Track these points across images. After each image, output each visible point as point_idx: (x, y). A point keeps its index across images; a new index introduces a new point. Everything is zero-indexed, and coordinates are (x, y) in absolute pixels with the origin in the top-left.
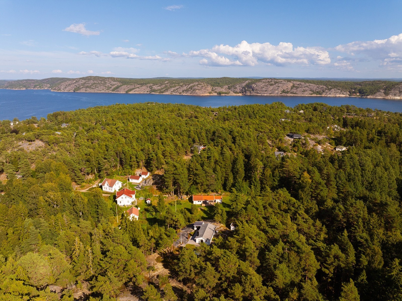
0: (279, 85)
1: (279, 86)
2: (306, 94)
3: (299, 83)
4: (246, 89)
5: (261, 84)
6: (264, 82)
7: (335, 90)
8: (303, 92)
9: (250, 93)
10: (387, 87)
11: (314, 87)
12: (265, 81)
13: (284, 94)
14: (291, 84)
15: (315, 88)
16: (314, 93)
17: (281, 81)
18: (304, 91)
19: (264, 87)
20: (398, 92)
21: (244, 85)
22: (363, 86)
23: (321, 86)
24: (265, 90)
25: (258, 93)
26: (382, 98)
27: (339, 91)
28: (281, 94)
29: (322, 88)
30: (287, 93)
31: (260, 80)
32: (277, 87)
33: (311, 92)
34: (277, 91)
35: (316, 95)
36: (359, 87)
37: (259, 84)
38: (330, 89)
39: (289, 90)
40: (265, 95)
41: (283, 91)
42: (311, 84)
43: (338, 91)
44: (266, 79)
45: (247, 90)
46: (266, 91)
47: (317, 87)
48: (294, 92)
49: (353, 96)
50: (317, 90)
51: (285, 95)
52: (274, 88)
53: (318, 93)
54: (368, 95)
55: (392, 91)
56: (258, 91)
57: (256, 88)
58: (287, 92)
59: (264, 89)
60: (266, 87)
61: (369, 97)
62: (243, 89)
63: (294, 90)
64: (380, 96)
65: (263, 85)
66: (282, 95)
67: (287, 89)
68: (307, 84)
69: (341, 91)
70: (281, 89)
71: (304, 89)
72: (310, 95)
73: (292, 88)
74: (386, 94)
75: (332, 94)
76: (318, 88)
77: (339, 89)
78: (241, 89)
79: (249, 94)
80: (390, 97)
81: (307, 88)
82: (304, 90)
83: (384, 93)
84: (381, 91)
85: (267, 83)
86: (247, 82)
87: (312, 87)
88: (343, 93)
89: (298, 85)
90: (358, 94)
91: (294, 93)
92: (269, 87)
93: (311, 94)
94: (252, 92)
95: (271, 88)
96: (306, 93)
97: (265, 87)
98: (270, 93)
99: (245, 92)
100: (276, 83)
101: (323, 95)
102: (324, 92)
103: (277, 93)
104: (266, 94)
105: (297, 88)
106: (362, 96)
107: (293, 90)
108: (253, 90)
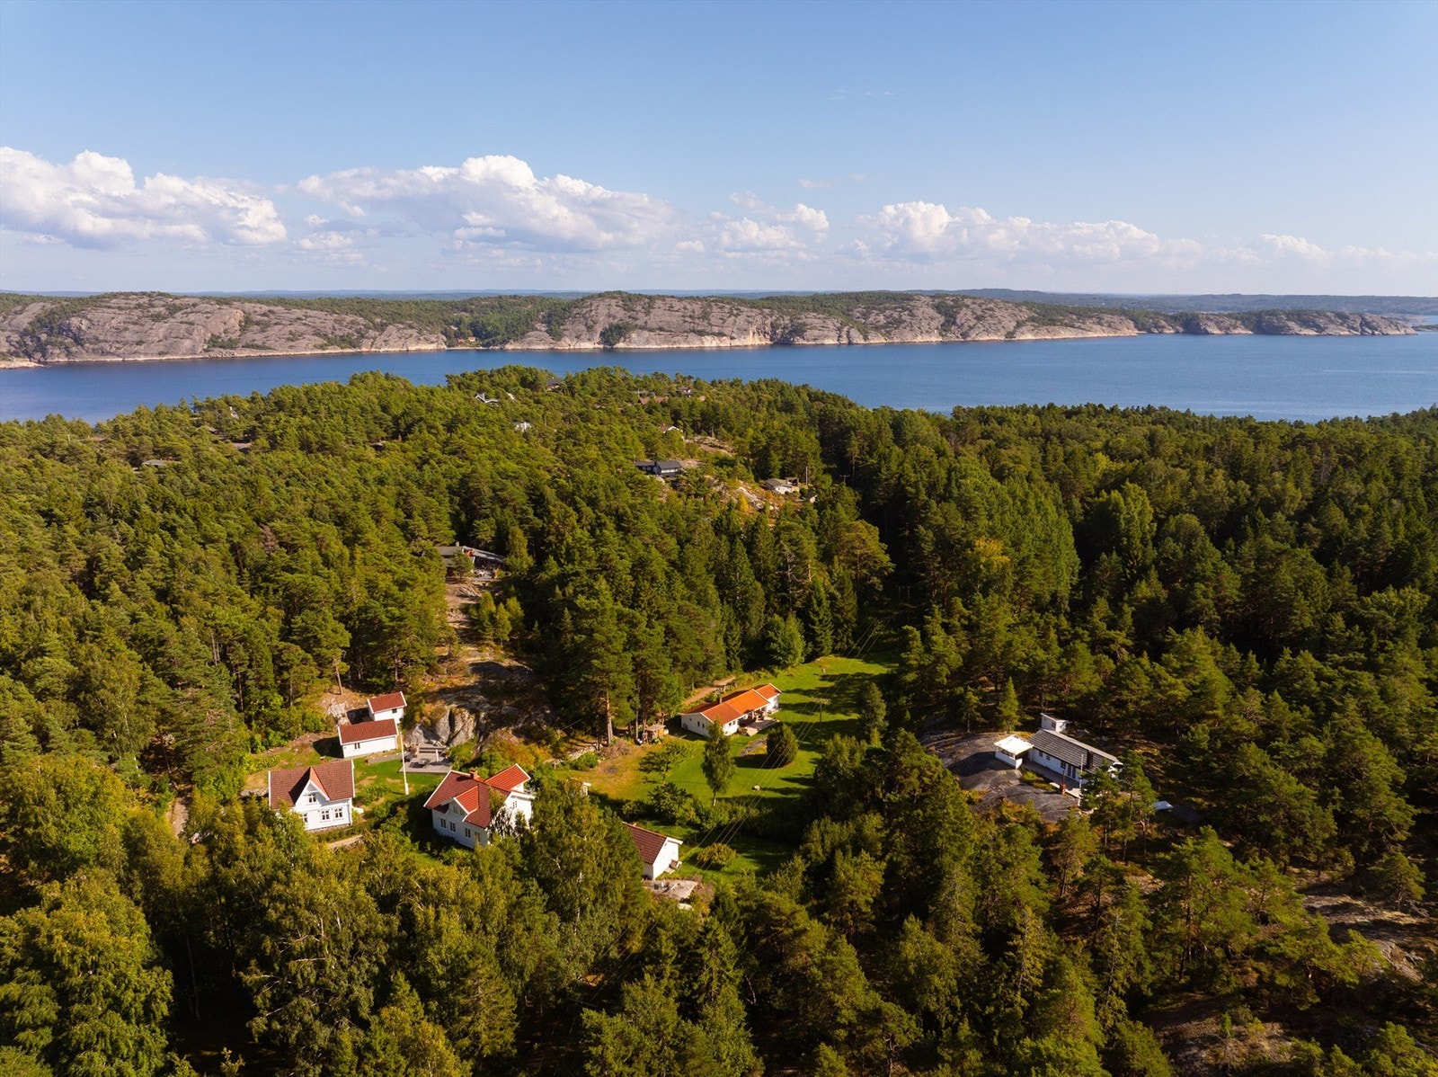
0: (192, 317)
1: (191, 324)
2: (306, 348)
3: (265, 308)
4: (44, 337)
5: (109, 318)
6: (120, 308)
7: (399, 329)
8: (289, 339)
9: (69, 354)
10: (550, 315)
11: (327, 321)
12: (122, 302)
13: (217, 353)
14: (239, 315)
15: (329, 324)
16: (331, 343)
17: (192, 301)
18: (293, 337)
19: (126, 329)
20: (582, 327)
21: (24, 320)
22: (476, 314)
23: (349, 318)
24: (136, 338)
25: (104, 353)
26: (547, 347)
27: (414, 332)
28: (206, 351)
29: (352, 322)
30: (232, 348)
31: (99, 301)
32: (184, 326)
33: (320, 341)
34: (187, 343)
35: (339, 350)
36: (467, 317)
37: (99, 315)
38: (381, 328)
39: (234, 337)
40: (142, 359)
41: (214, 342)
42: (310, 312)
43: (410, 331)
44: (127, 295)
45: (47, 343)
46: (140, 343)
47: (335, 321)
48: (259, 343)
49: (460, 348)
50: (338, 333)
51: (226, 353)
52: (171, 329)
53: (344, 341)
54: (505, 342)
55: (568, 326)
56: (107, 346)
57: (93, 331)
58: (231, 345)
59: (128, 336)
60: (136, 328)
61: (509, 347)
62: (28, 340)
63: (255, 335)
64: (539, 342)
65: (121, 318)
66: (212, 354)
67: (226, 331)
68: (298, 313)
69: (420, 332)
70: (201, 335)
71: (291, 328)
72: (320, 352)
73: (243, 329)
74: (556, 335)
75: (393, 343)
76: (341, 324)
77: (411, 327)
78: (16, 338)
79: (63, 359)
80: (567, 344)
81: (299, 327)
82: (291, 333)
83: (550, 332)
84: (538, 326)
85: (137, 312)
86: (35, 309)
87: (318, 321)
88: (426, 340)
89: (264, 315)
90: (472, 340)
91: (258, 347)
92: (147, 327)
93: (322, 347)
94: (74, 349)
95: (161, 329)
96: (303, 343)
97: (131, 327)
98: (162, 349)
99: (42, 348)
100: (173, 310)
101: (364, 349)
102: (363, 336)
103: (190, 348)
104: (145, 354)
105: (264, 326)
106: (488, 345)
107: (249, 336)
108: (78, 341)
